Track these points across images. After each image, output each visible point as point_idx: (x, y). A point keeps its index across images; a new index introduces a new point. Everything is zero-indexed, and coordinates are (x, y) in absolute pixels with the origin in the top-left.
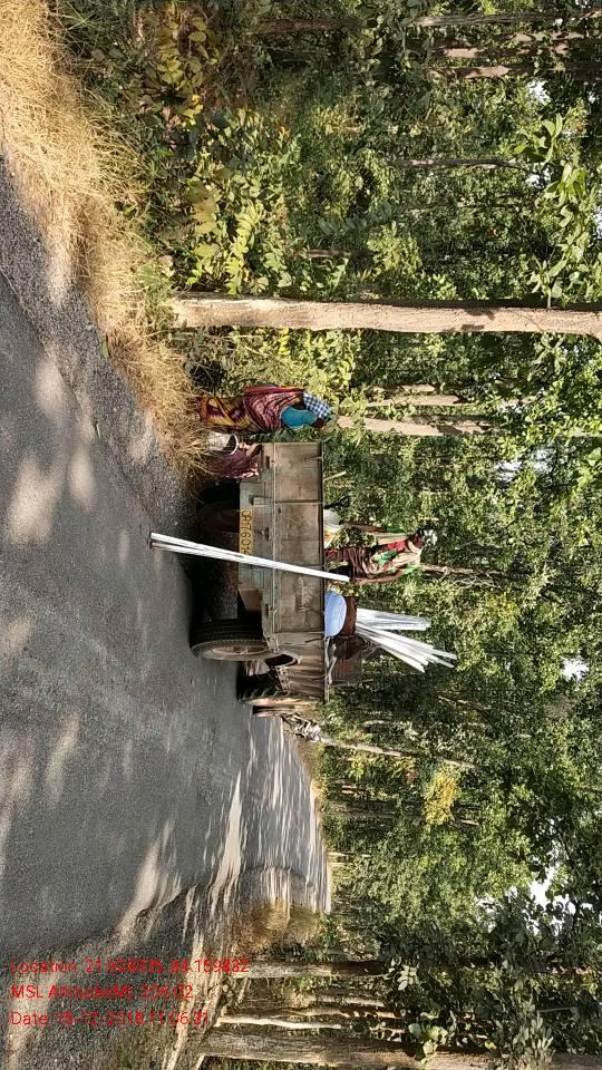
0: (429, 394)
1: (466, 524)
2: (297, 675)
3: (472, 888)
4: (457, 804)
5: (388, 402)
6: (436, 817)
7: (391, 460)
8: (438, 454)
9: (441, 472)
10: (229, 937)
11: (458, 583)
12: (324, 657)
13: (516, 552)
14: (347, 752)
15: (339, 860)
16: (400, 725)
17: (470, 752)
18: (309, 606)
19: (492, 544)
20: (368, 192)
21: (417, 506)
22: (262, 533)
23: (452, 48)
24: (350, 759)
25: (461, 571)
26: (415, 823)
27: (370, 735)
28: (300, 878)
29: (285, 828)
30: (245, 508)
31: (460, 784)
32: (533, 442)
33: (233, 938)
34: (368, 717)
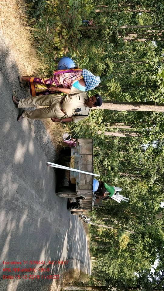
0: (123, 125)
1: (133, 162)
2: (85, 203)
3: (133, 269)
4: (129, 244)
5: (111, 127)
6: (123, 247)
7: (111, 143)
8: (125, 141)
9: (126, 147)
10: (63, 277)
11: (130, 179)
12: (92, 197)
13: (147, 170)
14: (97, 227)
15: (94, 259)
16: (113, 219)
17: (133, 228)
18: (89, 183)
19: (140, 168)
20: (107, 69)
21: (119, 156)
22: (77, 163)
23: (131, 33)
24: (98, 229)
25: (131, 175)
26: (117, 249)
27: (104, 222)
28: (83, 263)
29: (79, 248)
30: (72, 156)
31: (130, 237)
32: (152, 139)
33: (64, 278)
34: (103, 217)
